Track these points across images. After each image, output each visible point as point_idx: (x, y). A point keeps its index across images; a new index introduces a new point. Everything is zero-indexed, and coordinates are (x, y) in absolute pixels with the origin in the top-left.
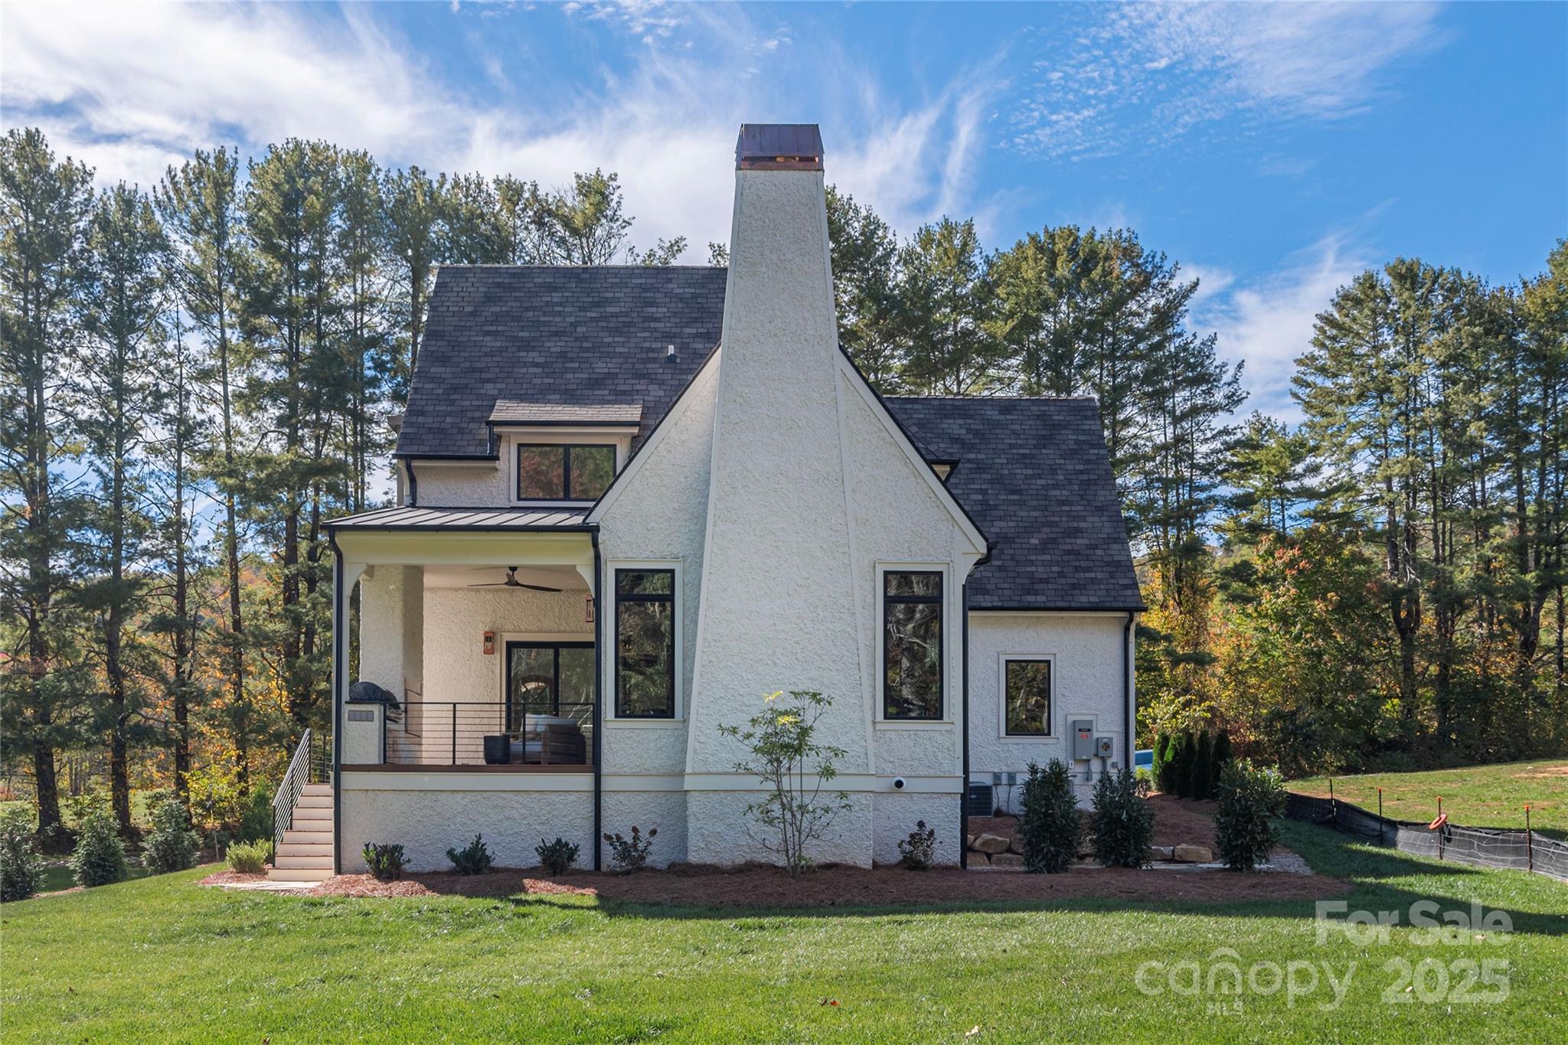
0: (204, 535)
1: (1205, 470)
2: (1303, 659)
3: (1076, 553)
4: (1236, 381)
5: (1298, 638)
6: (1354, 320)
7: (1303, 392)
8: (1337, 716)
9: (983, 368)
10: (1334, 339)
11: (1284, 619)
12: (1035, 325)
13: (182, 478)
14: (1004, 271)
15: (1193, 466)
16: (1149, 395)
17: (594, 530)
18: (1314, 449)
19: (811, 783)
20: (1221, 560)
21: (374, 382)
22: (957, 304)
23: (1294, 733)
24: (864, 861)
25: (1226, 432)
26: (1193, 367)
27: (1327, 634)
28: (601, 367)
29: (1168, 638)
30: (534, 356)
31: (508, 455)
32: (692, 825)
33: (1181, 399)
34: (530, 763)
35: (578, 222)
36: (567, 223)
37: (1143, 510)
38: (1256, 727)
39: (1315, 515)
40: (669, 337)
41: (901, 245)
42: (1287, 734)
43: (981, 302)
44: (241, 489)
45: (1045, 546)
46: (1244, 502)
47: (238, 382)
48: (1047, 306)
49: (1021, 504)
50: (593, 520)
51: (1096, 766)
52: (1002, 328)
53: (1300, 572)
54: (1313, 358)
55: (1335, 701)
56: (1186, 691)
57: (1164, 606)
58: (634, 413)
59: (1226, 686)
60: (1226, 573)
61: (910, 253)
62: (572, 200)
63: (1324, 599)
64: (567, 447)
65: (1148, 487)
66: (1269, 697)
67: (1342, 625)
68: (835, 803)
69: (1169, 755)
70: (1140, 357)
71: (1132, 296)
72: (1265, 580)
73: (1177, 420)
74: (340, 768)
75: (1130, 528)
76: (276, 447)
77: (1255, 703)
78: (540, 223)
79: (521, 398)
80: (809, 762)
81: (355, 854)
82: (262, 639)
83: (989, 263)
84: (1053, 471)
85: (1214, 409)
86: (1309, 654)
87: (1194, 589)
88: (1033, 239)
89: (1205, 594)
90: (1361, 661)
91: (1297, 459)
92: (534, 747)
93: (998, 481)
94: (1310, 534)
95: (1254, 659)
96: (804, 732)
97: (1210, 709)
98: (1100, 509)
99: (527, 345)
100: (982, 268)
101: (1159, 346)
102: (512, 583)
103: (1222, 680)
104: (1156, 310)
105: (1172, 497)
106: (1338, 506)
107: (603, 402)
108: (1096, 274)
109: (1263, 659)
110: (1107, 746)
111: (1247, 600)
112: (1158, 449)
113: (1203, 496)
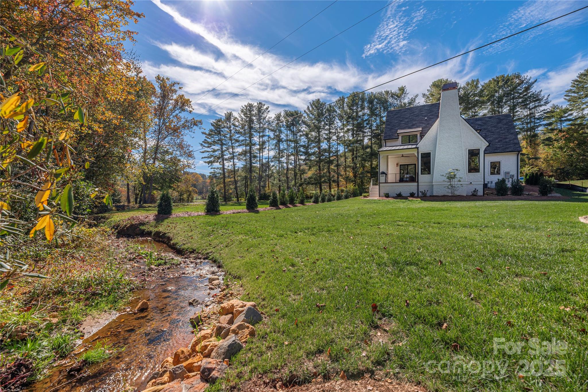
0: (341, 152)
1: (538, 119)
2: (566, 157)
3: (506, 142)
4: (547, 99)
5: (565, 152)
6: (584, 79)
7: (567, 98)
8: (577, 169)
9: (481, 106)
10: (578, 85)
11: (561, 148)
12: (494, 96)
13: (338, 144)
14: (486, 86)
15: (535, 119)
16: (523, 105)
17: (418, 148)
18: (571, 110)
19: (456, 183)
20: (542, 137)
21: (366, 126)
22: (475, 95)
23: (564, 173)
24: (465, 195)
25: (544, 110)
26: (535, 98)
27: (575, 150)
28: (414, 123)
29: (528, 155)
30: (403, 122)
31: (400, 138)
32: (434, 190)
33: (532, 105)
34: (406, 181)
35: (399, 95)
36: (397, 96)
37: (521, 129)
38: (552, 172)
39: (571, 125)
40: (425, 116)
41: (462, 86)
42: (561, 173)
43: (480, 94)
44: (346, 145)
45: (499, 142)
46: (550, 124)
47: (346, 129)
48: (496, 91)
49: (494, 135)
50: (417, 146)
51: (511, 180)
52: (485, 98)
53: (566, 138)
54: (571, 90)
55: (577, 165)
56: (532, 165)
57: (526, 148)
58: (420, 129)
59: (544, 163)
60: (544, 140)
61: (464, 87)
62: (398, 92)
63: (573, 143)
64: (409, 136)
65: (523, 124)
66: (556, 165)
67: (579, 148)
68: (460, 186)
69: (528, 177)
70: (521, 98)
71: (519, 86)
72: (555, 140)
73: (530, 109)
74: (379, 183)
75: (518, 133)
76: (351, 138)
77: (552, 167)
78: (392, 97)
79: (402, 129)
80: (456, 180)
81: (382, 194)
82: (349, 167)
83: (483, 86)
84: (501, 128)
85: (541, 106)
86: (568, 155)
87: (535, 144)
88: (493, 79)
89: (538, 145)
90: (585, 156)
91: (565, 113)
92: (408, 179)
93: (489, 131)
94: (569, 129)
95: (552, 157)
96: (455, 175)
97: (539, 168)
98: (512, 134)
99: (402, 121)
100: (481, 87)
101: (526, 95)
102: (403, 156)
103: (542, 162)
104: (525, 87)
105: (529, 126)
106: (578, 122)
107: (415, 128)
108: (509, 84)
109: (554, 157)
110: (513, 176)
111: (551, 145)
112: (525, 116)
113: (537, 124)
